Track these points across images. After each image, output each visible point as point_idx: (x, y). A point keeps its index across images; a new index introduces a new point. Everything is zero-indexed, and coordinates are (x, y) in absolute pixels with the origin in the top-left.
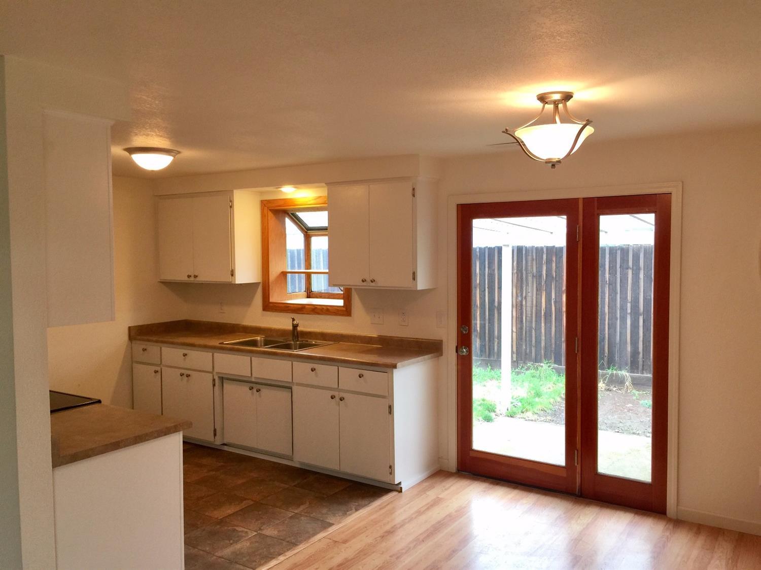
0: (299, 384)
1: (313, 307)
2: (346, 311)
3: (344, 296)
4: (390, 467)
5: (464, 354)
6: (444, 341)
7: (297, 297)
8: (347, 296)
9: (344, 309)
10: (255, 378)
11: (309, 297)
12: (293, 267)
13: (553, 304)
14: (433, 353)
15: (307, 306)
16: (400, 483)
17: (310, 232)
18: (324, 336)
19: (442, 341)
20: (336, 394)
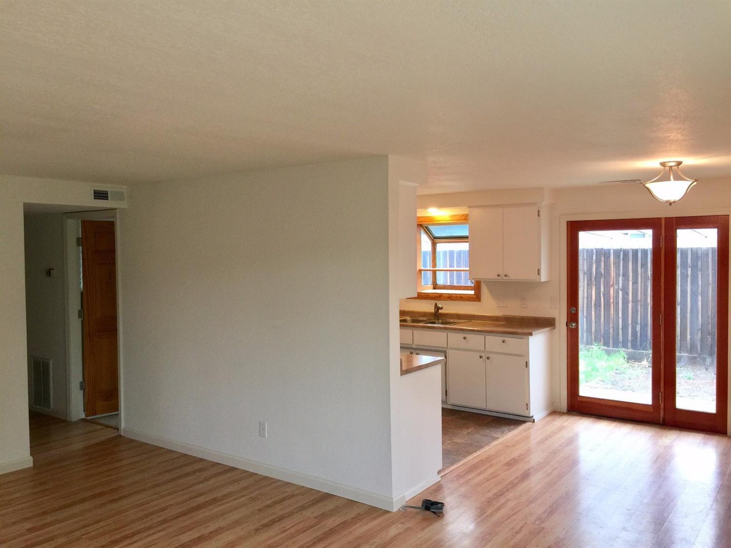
0: (452, 349)
1: (449, 295)
2: (477, 298)
3: (475, 288)
4: (527, 405)
5: (573, 327)
6: (556, 317)
7: (428, 288)
8: (477, 287)
9: (475, 296)
10: (416, 345)
11: (434, 288)
12: (425, 265)
13: (602, 296)
14: (549, 327)
15: (444, 295)
16: (532, 416)
17: (436, 240)
18: (459, 316)
19: (555, 318)
20: (483, 355)
